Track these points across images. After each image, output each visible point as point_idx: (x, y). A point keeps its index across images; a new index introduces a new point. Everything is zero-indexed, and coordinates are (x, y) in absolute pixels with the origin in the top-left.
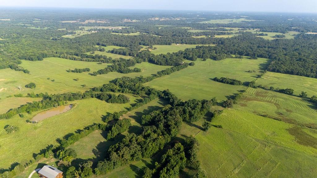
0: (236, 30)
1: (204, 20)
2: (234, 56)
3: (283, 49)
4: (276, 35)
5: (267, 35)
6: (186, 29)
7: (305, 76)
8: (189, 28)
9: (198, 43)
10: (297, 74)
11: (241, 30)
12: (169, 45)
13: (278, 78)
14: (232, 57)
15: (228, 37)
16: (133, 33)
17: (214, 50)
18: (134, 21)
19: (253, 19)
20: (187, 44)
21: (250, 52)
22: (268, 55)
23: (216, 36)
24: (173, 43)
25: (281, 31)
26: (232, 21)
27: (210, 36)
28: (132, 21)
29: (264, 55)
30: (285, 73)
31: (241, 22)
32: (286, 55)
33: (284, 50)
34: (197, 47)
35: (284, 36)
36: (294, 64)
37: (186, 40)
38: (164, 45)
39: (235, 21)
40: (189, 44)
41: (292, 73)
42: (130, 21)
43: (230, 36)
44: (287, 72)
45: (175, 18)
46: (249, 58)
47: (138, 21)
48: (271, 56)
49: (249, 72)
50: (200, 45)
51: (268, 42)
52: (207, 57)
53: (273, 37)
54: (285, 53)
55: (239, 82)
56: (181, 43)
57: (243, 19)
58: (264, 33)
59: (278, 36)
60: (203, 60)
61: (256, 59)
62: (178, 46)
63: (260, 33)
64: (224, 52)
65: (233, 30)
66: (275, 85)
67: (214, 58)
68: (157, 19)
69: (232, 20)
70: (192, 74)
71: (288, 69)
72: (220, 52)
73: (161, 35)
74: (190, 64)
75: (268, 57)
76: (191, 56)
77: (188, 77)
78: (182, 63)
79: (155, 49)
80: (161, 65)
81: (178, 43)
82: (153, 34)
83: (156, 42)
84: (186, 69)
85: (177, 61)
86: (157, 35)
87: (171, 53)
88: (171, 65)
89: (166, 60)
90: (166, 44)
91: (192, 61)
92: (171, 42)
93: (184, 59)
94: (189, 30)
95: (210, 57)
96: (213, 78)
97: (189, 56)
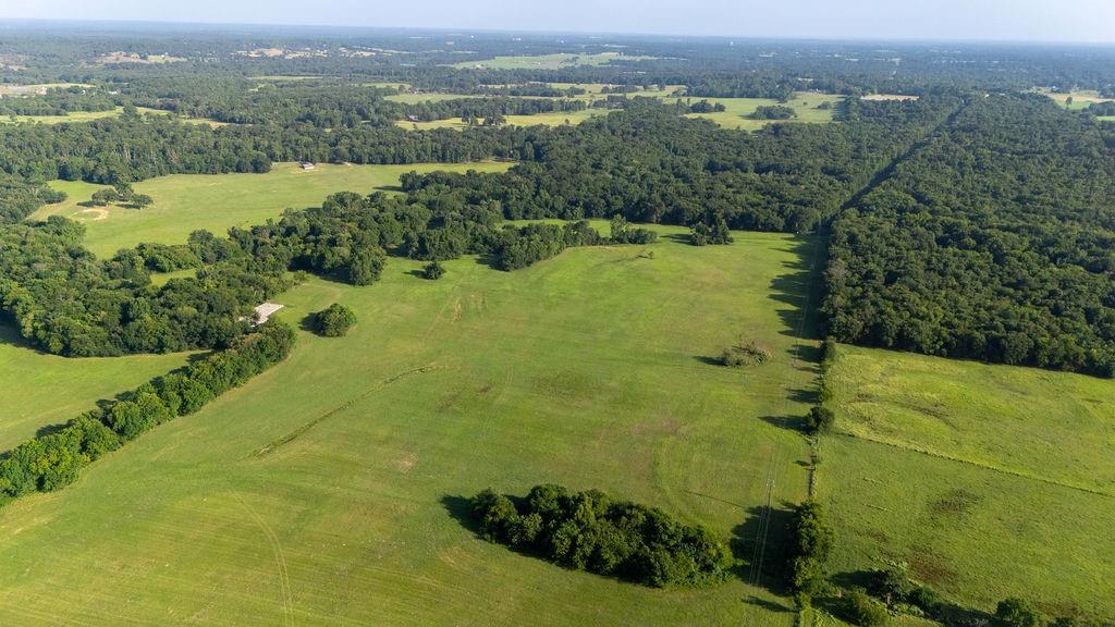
0: (594, 91)
2: (602, 227)
3: (827, 171)
4: (759, 110)
6: (378, 92)
7: (1082, 370)
8: (396, 86)
9: (418, 157)
10: (1031, 361)
11: (615, 90)
12: (256, 170)
13: (936, 413)
14: (597, 240)
15: (563, 123)
16: (89, 110)
17: (497, 197)
18: (153, 59)
19: (645, 54)
20: (359, 161)
21: (683, 203)
22: (781, 213)
23: (513, 121)
24: (285, 158)
25: (768, 93)
26: (574, 59)
27: (481, 121)
28: (145, 58)
29: (762, 218)
34: (404, 178)
37: (358, 143)
38: (224, 171)
39: (584, 59)
40: (370, 162)
41: (994, 353)
42: (134, 58)
43: (575, 119)
44: (959, 348)
45: (355, 50)
46: (689, 237)
47: (175, 59)
49: (721, 362)
50: (423, 169)
52: (451, 251)
53: (752, 118)
56: (332, 161)
57: (612, 55)
58: (712, 101)
59: (769, 113)
60: (424, 276)
61: (727, 241)
62: (312, 174)
64: (552, 208)
65: (581, 92)
67: (498, 256)
68: (274, 52)
69: (575, 55)
70: (296, 448)
72: (526, 211)
73: (232, 120)
74: (317, 324)
75: (781, 228)
76: (345, 251)
77: (236, 495)
78: (256, 317)
79: (141, 202)
80: (66, 351)
81: (307, 159)
82: (193, 114)
83: (174, 158)
84: (272, 372)
85: (211, 308)
86: (218, 117)
87: (220, 233)
88: (160, 348)
89: (126, 307)
90: (239, 170)
91: (352, 283)
92: (272, 157)
93: (289, 276)
94: (395, 93)
95: (471, 250)
96: (470, 491)
97: (328, 255)
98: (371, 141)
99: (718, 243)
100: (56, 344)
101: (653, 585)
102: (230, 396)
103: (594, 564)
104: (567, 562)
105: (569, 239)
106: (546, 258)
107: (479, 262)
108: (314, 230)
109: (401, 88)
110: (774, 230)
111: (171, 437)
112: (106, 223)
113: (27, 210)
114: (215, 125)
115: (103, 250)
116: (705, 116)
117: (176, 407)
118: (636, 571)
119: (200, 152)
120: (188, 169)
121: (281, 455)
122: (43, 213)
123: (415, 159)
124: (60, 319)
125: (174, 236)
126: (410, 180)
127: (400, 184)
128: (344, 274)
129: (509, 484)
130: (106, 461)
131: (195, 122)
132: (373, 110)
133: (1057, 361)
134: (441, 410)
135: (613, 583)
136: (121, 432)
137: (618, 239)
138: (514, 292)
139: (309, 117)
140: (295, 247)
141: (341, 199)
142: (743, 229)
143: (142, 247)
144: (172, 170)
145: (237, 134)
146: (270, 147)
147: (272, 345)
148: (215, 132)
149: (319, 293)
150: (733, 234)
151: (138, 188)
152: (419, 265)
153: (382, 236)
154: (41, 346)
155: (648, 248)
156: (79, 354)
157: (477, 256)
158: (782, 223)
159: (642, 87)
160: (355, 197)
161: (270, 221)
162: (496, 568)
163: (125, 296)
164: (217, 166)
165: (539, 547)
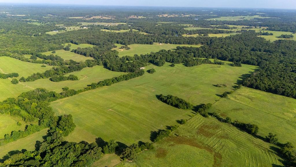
0: (240, 28)
1: (214, 17)
2: (212, 60)
3: (283, 53)
4: (282, 35)
5: (272, 34)
6: (183, 27)
8: (188, 25)
10: (283, 94)
11: (246, 28)
12: (150, 44)
13: (251, 99)
14: (211, 63)
15: (222, 36)
16: (124, 30)
17: (193, 52)
18: (140, 17)
19: (268, 16)
20: (171, 43)
21: (235, 57)
22: (257, 61)
23: (211, 35)
24: (156, 42)
25: (291, 30)
26: (244, 18)
27: (203, 35)
28: (138, 17)
29: (252, 62)
30: (267, 91)
31: (253, 19)
32: (281, 62)
33: (282, 56)
34: (177, 47)
35: (292, 36)
36: (284, 78)
37: (172, 39)
38: (145, 44)
39: (247, 18)
40: (173, 44)
41: (275, 92)
42: (136, 17)
45: (185, 15)
46: (231, 64)
47: (144, 17)
48: (260, 62)
49: (216, 86)
50: (181, 46)
51: (268, 43)
52: (178, 62)
53: (279, 37)
54: (282, 59)
55: (186, 104)
56: (166, 43)
57: (256, 16)
58: (269, 32)
59: (284, 36)
60: (171, 66)
61: (240, 66)
62: (161, 45)
63: (265, 32)
64: (205, 56)
65: (236, 28)
66: (241, 112)
67: (186, 64)
68: (165, 15)
69: (244, 16)
71: (272, 85)
72: (199, 56)
73: (149, 33)
74: (149, 71)
75: (256, 65)
76: (158, 60)
77: (130, 90)
78: (140, 69)
79: (129, 48)
80: (113, 70)
81: (161, 42)
82: (142, 31)
83: (136, 41)
84: (139, 77)
85: (133, 66)
86: (147, 32)
87: (139, 55)
88: (125, 71)
89: (122, 65)
90: (147, 44)
91: (158, 66)
92: (154, 41)
93: (148, 63)
94: (188, 27)
95: (183, 62)
96: (159, 94)
97: (155, 60)
98: (174, 39)
99: (238, 66)
100: (111, 69)
101: (179, 108)
102: (133, 79)
103: (172, 105)
104: (168, 104)
105: (204, 62)
106: (197, 65)
107: (183, 65)
108: (155, 56)
109: (190, 26)
110: (254, 65)
111: (124, 83)
112: (122, 52)
113: (111, 48)
114: (145, 34)
115: (120, 56)
116: (262, 36)
117: (125, 79)
118: (177, 106)
119: (141, 40)
120: (138, 43)
121: (137, 87)
122: (113, 49)
123: (183, 43)
124: (112, 65)
125: (132, 55)
126: (178, 48)
127: (176, 49)
128: (157, 64)
129: (165, 94)
130: (115, 84)
131: (142, 33)
132: (179, 31)
133: (289, 95)
134: (162, 85)
135: (174, 107)
136: (117, 81)
137: (215, 63)
138: (186, 70)
139: (165, 33)
140: (151, 59)
141: (162, 51)
142: (247, 64)
143: (126, 56)
144: (135, 43)
145: (149, 36)
146: (154, 39)
147: (141, 73)
148: (145, 36)
149: (152, 66)
150: (242, 65)
151: (129, 46)
152: (170, 64)
153: (166, 58)
154: (109, 69)
155: (222, 66)
156: (114, 71)
157: (183, 64)
158: (257, 63)
159: (254, 27)
160: (165, 50)
161: (148, 54)
162: (159, 103)
163: (122, 63)
164: (143, 43)
165: (165, 102)
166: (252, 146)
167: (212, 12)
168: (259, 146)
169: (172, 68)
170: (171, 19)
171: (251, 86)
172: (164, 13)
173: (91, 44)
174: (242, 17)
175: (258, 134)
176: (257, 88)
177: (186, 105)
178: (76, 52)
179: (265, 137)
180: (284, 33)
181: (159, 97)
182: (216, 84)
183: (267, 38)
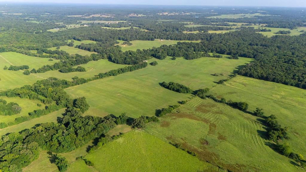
0: (239, 25)
1: (214, 15)
2: (211, 54)
3: (278, 47)
4: (279, 31)
5: (270, 31)
6: (184, 24)
8: (189, 23)
10: (273, 81)
11: (245, 25)
12: (152, 40)
13: (245, 85)
14: (209, 56)
15: (221, 33)
16: (125, 27)
17: (193, 47)
18: (139, 15)
19: (268, 14)
20: (172, 39)
21: (233, 51)
22: (253, 54)
23: (210, 32)
24: (158, 38)
25: (289, 27)
27: (203, 32)
28: (137, 15)
29: (248, 55)
30: (259, 79)
31: (253, 17)
32: (275, 55)
33: (277, 49)
34: (178, 43)
35: (289, 32)
36: (276, 67)
37: (172, 35)
38: (146, 40)
39: (248, 16)
40: (174, 40)
42: (135, 15)
46: (229, 57)
48: (256, 55)
49: (214, 75)
50: (181, 41)
51: (265, 39)
52: (179, 56)
53: (276, 33)
54: (277, 52)
56: (167, 39)
57: (257, 14)
58: (268, 29)
59: (281, 32)
60: (172, 59)
61: (237, 59)
62: (162, 41)
63: (264, 28)
64: (204, 50)
65: (236, 25)
66: (234, 95)
67: (187, 57)
68: (166, 14)
70: (143, 76)
71: (264, 73)
72: (199, 50)
73: (150, 30)
74: (152, 64)
75: (252, 57)
76: (160, 54)
77: (135, 79)
78: (143, 61)
79: (131, 44)
80: (117, 63)
81: (162, 39)
82: (143, 29)
83: (137, 37)
84: (143, 69)
85: (137, 59)
86: (148, 29)
87: (141, 50)
88: (129, 64)
89: (125, 58)
90: (149, 40)
91: (160, 59)
92: (155, 38)
93: (150, 57)
94: (188, 24)
95: (183, 56)
96: (161, 82)
97: (157, 54)
98: (175, 35)
99: (235, 59)
100: (116, 62)
101: (180, 92)
102: (137, 70)
103: (173, 90)
104: (170, 89)
105: (203, 56)
106: (196, 58)
107: (184, 58)
108: (156, 50)
109: (190, 23)
110: (251, 58)
111: (129, 73)
112: (125, 47)
113: (113, 44)
114: (146, 31)
115: (124, 51)
116: (260, 33)
117: (130, 70)
118: (178, 91)
119: (142, 36)
120: (140, 39)
121: (141, 77)
122: (116, 45)
123: (183, 39)
124: (117, 58)
125: (135, 50)
126: (179, 43)
127: (177, 44)
128: (159, 58)
129: (167, 82)
130: (120, 74)
131: (143, 30)
132: (180, 29)
133: (278, 81)
134: (164, 75)
135: (175, 92)
136: (123, 72)
137: (214, 57)
138: (187, 63)
139: (166, 30)
140: (153, 53)
141: (163, 46)
142: (244, 57)
143: (129, 51)
144: (137, 39)
145: (150, 33)
146: (155, 36)
147: (144, 65)
148: (146, 32)
149: (154, 60)
150: (239, 58)
151: (131, 42)
152: (171, 57)
153: (168, 52)
154: (114, 62)
155: (220, 59)
156: (119, 64)
157: (184, 57)
158: (253, 56)
159: (254, 24)
160: (166, 46)
161: (150, 48)
162: (162, 89)
163: (126, 56)
164: (145, 39)
165: (167, 88)
166: (242, 118)
167: (213, 10)
168: (248, 119)
169: (173, 61)
170: (171, 17)
171: (245, 75)
172: (164, 11)
173: (93, 40)
174: (243, 14)
175: (248, 110)
176: (251, 76)
177: (187, 90)
178: (80, 48)
179: (253, 112)
180: (282, 29)
181: (163, 85)
182: (213, 74)
183: (264, 34)
